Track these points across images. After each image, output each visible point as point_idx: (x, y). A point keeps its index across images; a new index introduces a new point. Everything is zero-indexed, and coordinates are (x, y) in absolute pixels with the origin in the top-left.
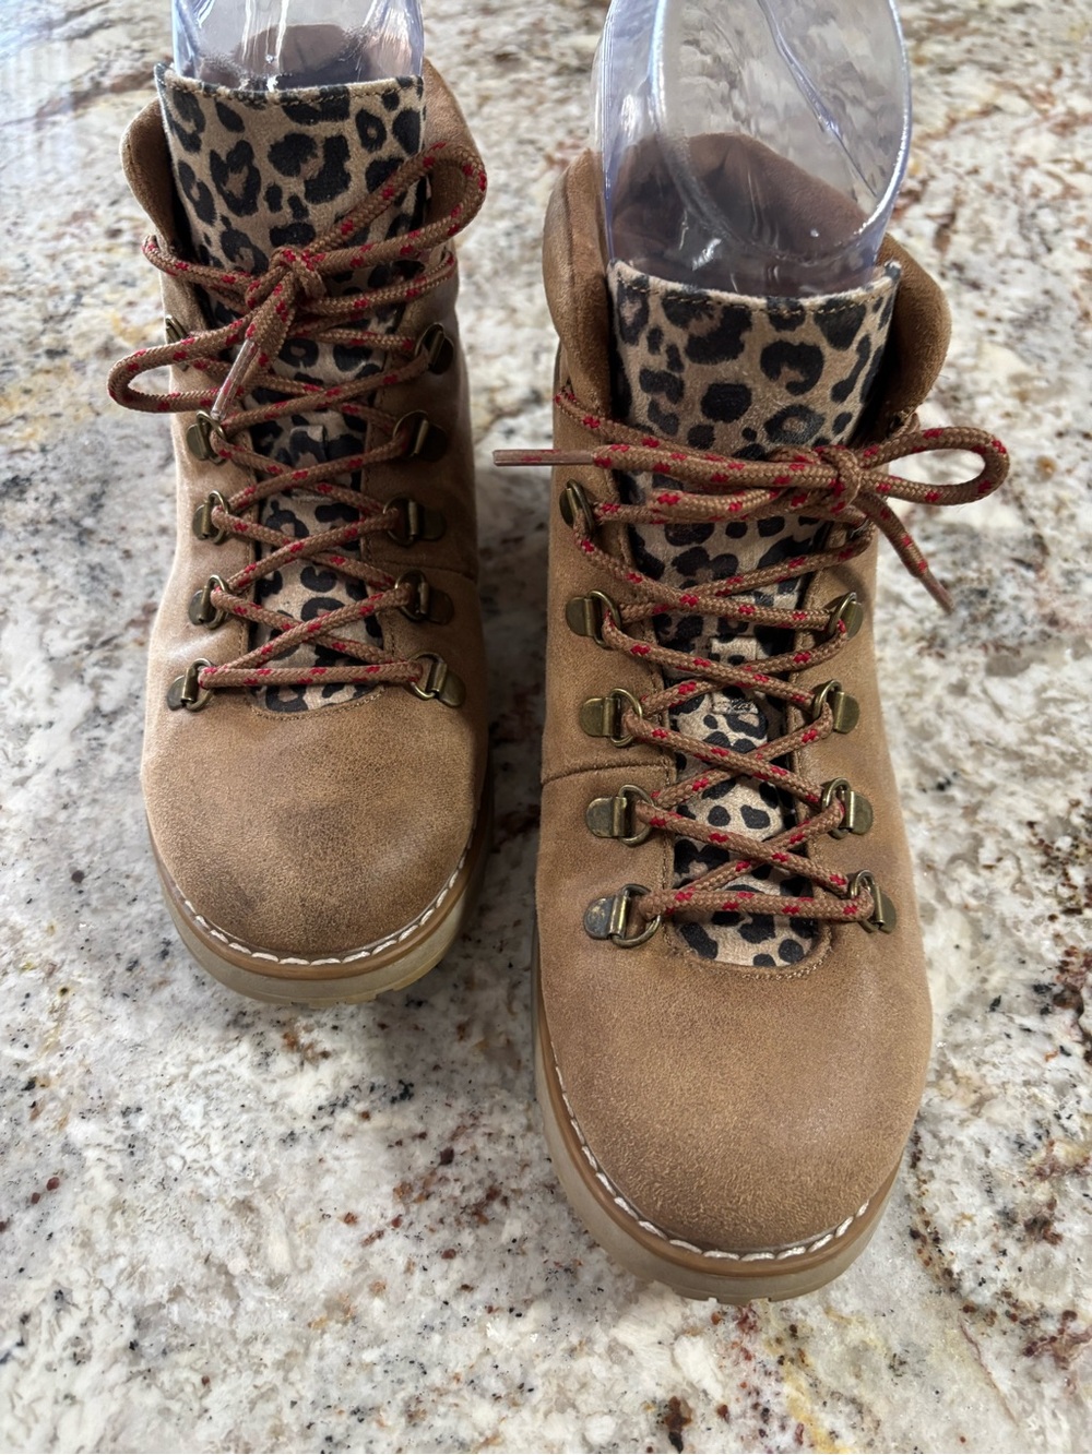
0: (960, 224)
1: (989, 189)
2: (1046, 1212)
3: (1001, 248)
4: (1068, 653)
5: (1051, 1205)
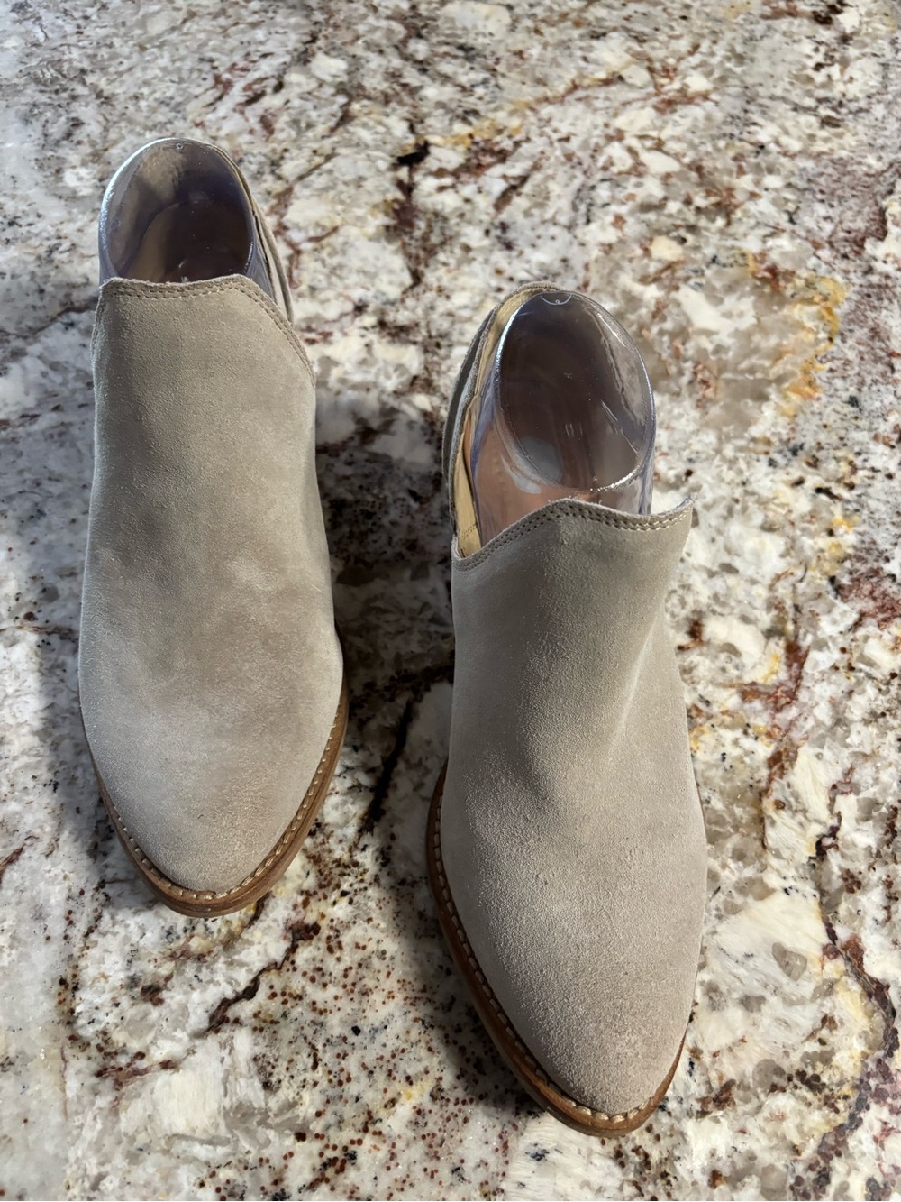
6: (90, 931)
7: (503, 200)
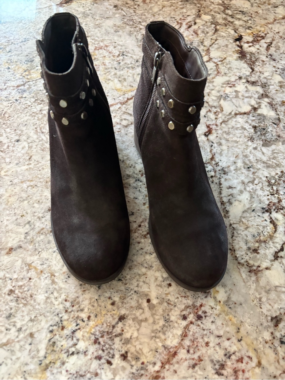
0: (273, 45)
1: (281, 37)
2: (257, 248)
3: (281, 52)
4: (281, 143)
5: (258, 247)
6: (232, 237)
7: (268, 48)
